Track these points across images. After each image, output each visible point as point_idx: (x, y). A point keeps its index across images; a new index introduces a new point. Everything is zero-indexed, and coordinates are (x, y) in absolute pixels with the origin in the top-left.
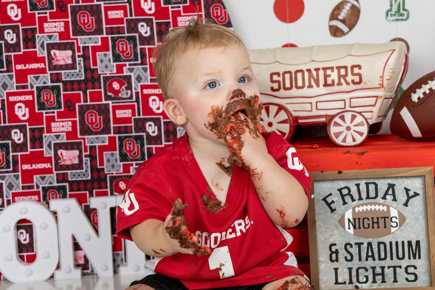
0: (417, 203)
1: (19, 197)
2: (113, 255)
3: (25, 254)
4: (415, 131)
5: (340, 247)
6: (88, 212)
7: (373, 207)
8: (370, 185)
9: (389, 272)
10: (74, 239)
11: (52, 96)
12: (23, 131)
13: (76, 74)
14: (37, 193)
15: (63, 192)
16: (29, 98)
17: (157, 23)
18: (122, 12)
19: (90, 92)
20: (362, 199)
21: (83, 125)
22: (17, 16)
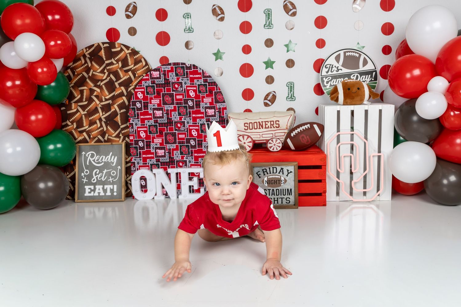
1: (141, 168)
2: (177, 191)
3: (143, 189)
4: (292, 147)
6: (167, 174)
7: (275, 176)
8: (274, 168)
9: (280, 200)
10: (162, 185)
11: (154, 128)
12: (143, 142)
13: (164, 120)
14: (148, 166)
15: (158, 166)
16: (145, 129)
17: (195, 101)
18: (182, 96)
19: (169, 128)
20: (271, 173)
21: (166, 140)
22: (141, 97)
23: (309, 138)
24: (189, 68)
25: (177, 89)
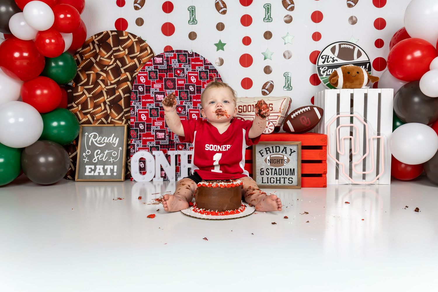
0: (294, 155)
2: (176, 173)
3: (142, 171)
4: (292, 129)
5: (265, 170)
6: (167, 156)
7: (278, 156)
8: (277, 147)
10: (161, 166)
11: (155, 112)
12: (144, 124)
14: (148, 149)
15: (158, 149)
16: (147, 112)
17: (196, 86)
18: (184, 81)
22: (144, 81)
23: (309, 120)
24: (192, 55)
25: (179, 74)
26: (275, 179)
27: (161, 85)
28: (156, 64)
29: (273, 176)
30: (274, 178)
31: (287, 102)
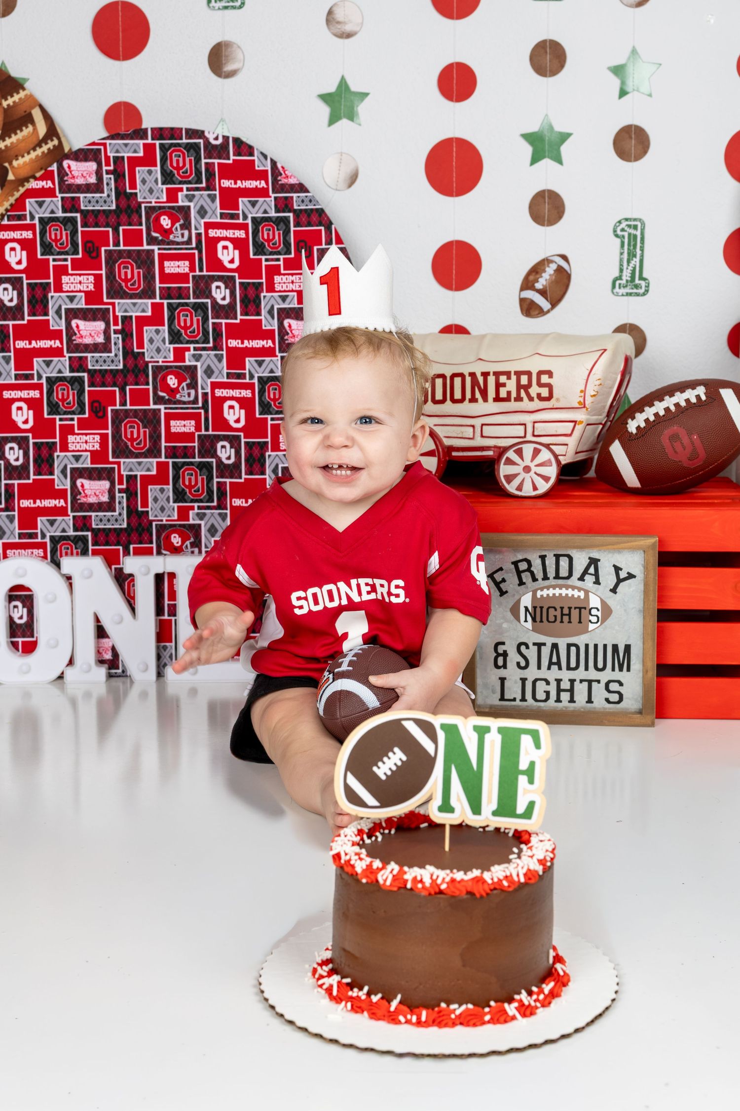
0: (632, 590)
1: (13, 551)
2: (158, 648)
3: (20, 640)
4: (631, 477)
5: (511, 647)
6: (121, 580)
7: (564, 592)
8: (561, 558)
9: (581, 690)
10: (98, 620)
11: (71, 392)
12: (24, 446)
13: (110, 359)
14: (42, 546)
15: (82, 546)
16: (35, 394)
17: (240, 283)
18: (187, 263)
19: (130, 389)
20: (548, 579)
21: (117, 441)
22: (19, 262)
23: (698, 443)
24: (221, 150)
25: (167, 232)
26: (554, 684)
27: (91, 278)
28: (70, 188)
29: (544, 673)
30: (548, 683)
31: (612, 362)
